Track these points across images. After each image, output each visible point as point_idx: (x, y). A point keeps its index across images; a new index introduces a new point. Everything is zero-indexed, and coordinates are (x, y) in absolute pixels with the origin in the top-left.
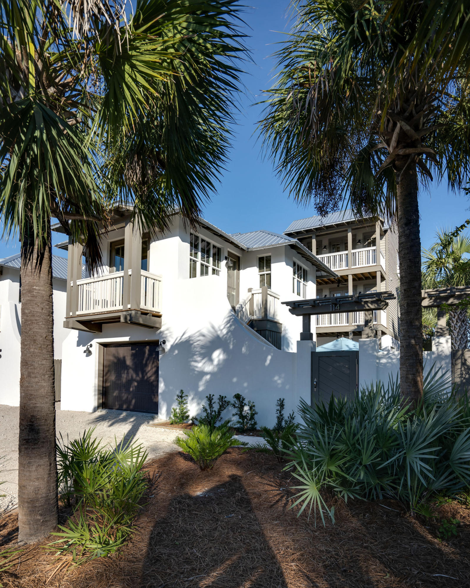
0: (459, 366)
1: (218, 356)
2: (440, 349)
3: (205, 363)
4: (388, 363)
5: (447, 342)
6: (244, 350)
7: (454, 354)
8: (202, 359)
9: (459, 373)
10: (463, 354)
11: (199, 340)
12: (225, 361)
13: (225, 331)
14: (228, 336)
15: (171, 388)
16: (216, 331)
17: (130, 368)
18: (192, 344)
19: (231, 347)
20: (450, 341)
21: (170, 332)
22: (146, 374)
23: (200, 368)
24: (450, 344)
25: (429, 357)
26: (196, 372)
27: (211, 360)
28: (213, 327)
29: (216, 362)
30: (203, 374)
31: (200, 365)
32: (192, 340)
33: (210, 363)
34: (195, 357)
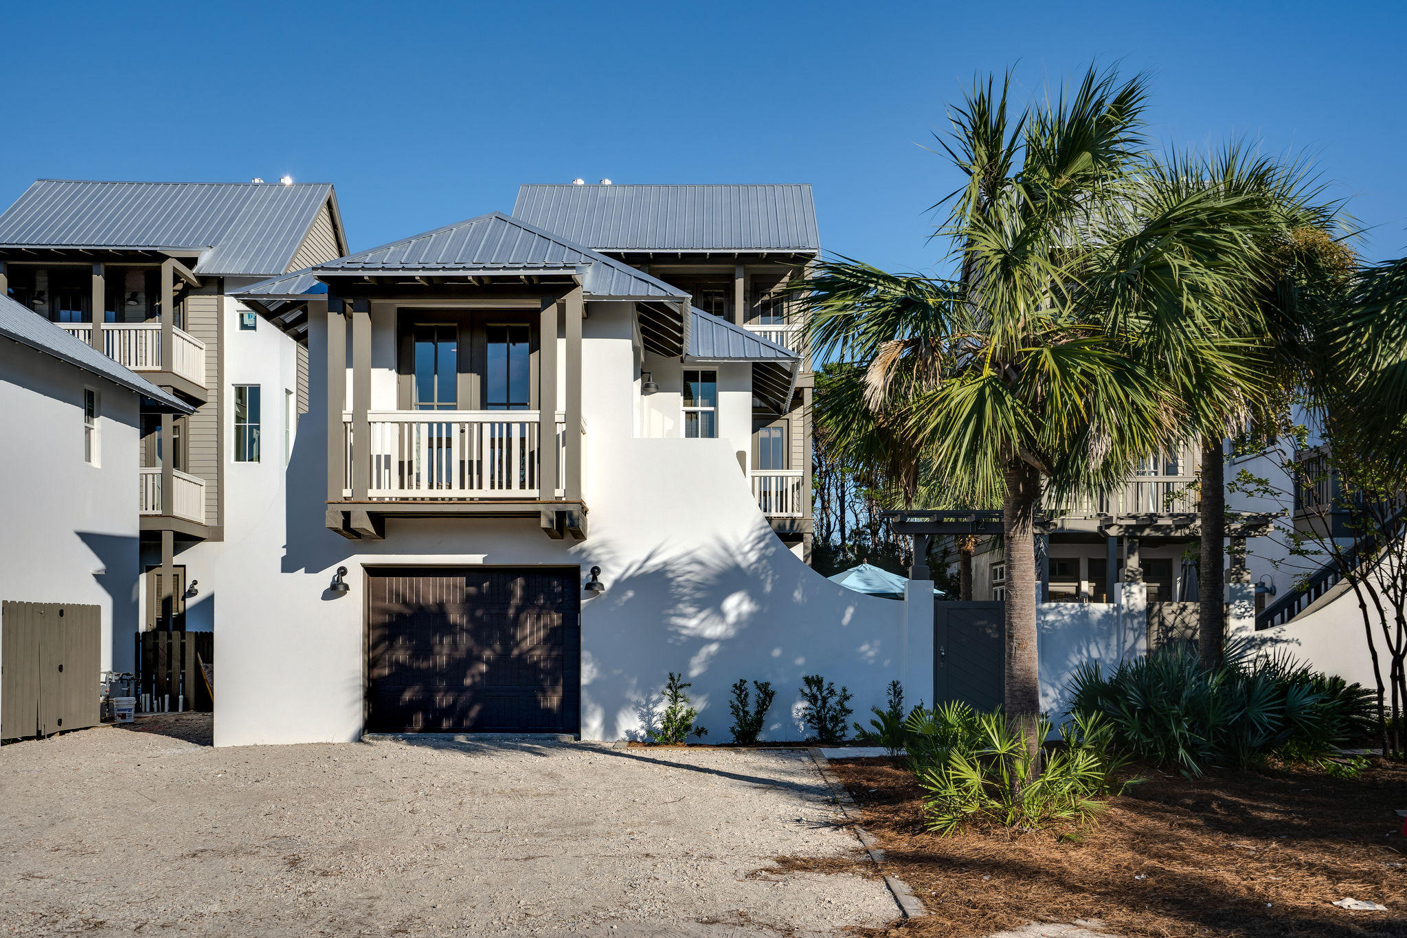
0: (1155, 627)
1: (736, 605)
2: (1131, 602)
3: (704, 620)
4: (1056, 621)
5: (1141, 591)
6: (797, 595)
7: (1149, 609)
8: (700, 611)
9: (1155, 637)
10: (1160, 610)
11: (690, 572)
12: (752, 615)
13: (753, 557)
14: (760, 566)
15: (616, 672)
16: (731, 555)
17: (462, 629)
18: (672, 580)
19: (768, 588)
20: (1145, 591)
21: (610, 552)
22: (517, 644)
23: (694, 628)
24: (1144, 595)
25: (1115, 613)
26: (682, 638)
27: (722, 615)
28: (726, 549)
29: (731, 618)
30: (699, 642)
31: (693, 623)
32: (673, 571)
33: (717, 619)
34: (681, 606)
